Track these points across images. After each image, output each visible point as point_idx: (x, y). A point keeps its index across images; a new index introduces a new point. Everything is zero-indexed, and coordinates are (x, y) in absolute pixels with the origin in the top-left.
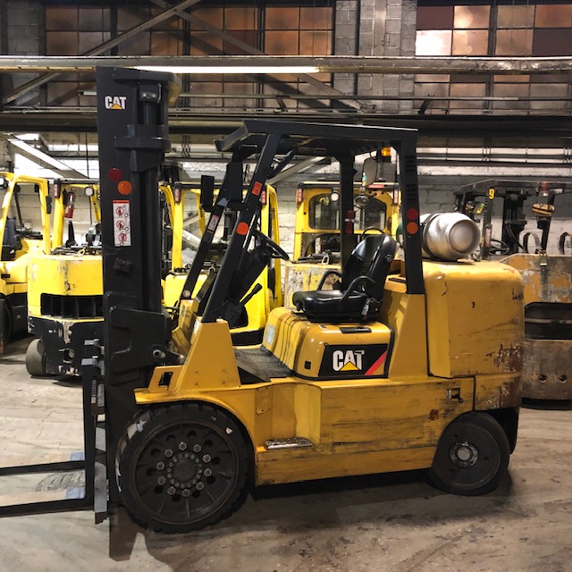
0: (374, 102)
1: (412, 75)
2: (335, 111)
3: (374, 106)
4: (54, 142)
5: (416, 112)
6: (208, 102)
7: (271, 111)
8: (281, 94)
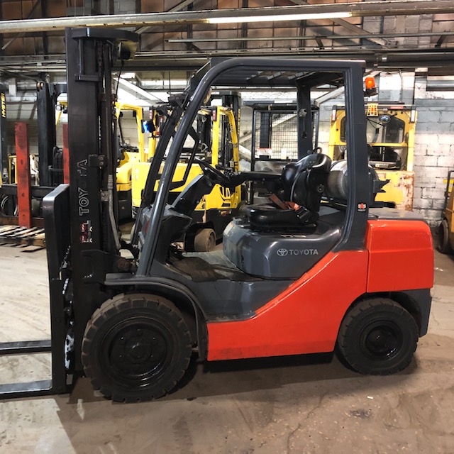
0: (396, 39)
1: (431, 15)
2: (364, 48)
3: (397, 42)
4: (146, 79)
5: (433, 46)
6: (261, 44)
7: (311, 49)
8: (320, 35)
